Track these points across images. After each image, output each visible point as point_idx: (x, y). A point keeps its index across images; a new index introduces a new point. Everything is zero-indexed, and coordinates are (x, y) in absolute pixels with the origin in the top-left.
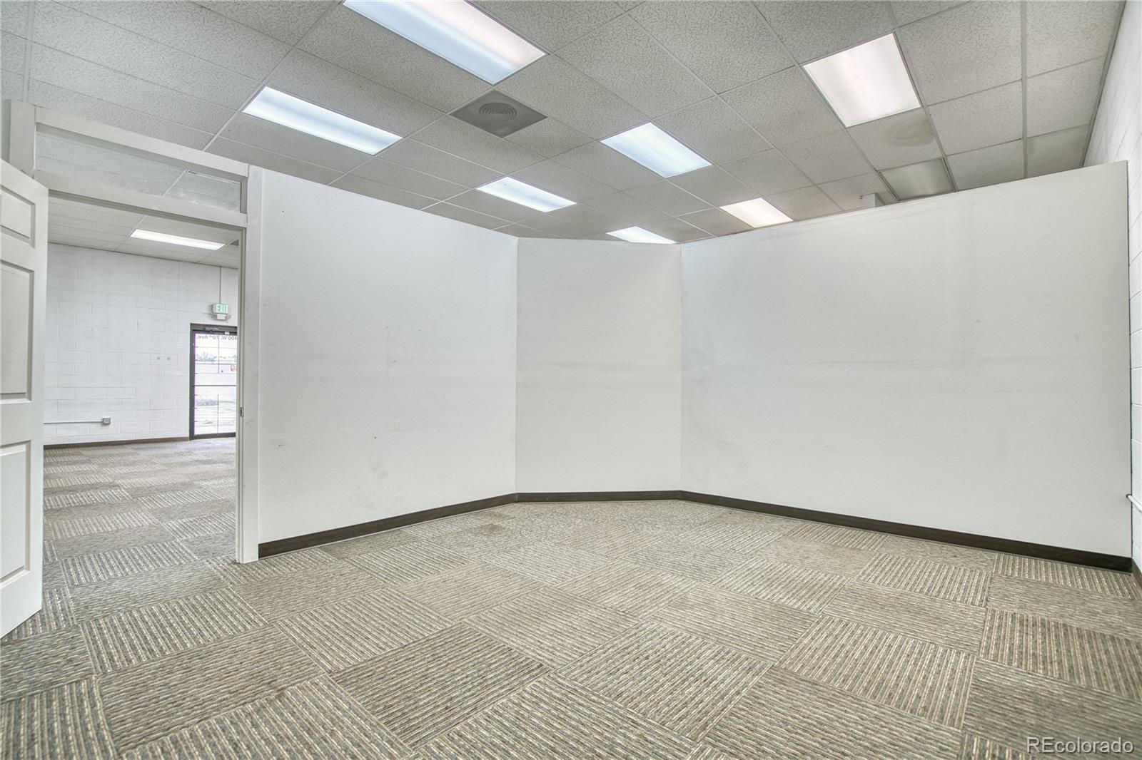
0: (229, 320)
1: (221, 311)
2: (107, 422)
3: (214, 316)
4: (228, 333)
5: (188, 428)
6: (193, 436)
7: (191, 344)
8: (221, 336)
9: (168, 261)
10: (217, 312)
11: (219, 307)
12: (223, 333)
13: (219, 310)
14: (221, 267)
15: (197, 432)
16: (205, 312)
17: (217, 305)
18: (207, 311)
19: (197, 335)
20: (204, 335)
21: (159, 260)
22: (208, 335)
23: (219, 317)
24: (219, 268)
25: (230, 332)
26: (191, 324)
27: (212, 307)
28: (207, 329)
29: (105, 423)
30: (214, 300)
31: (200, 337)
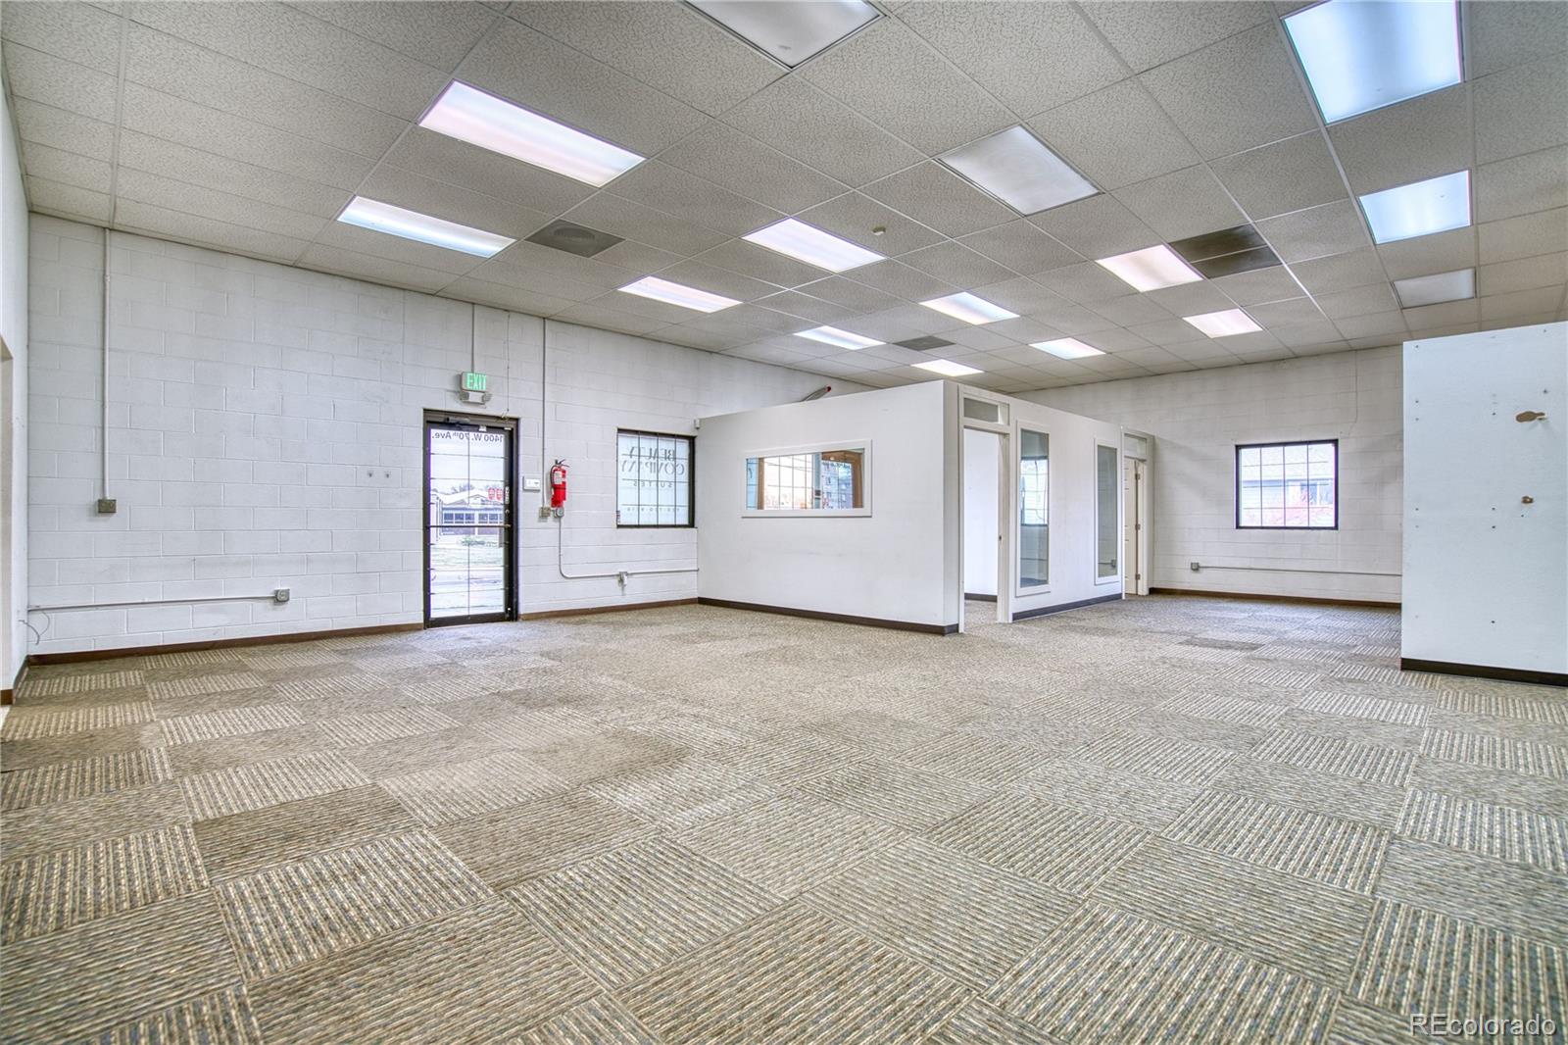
0: (487, 404)
1: (476, 387)
2: (283, 598)
3: (463, 395)
4: (484, 429)
5: (422, 608)
6: (430, 623)
7: (424, 449)
8: (472, 435)
9: (386, 290)
10: (469, 387)
11: (472, 378)
12: (475, 427)
13: (472, 384)
14: (473, 304)
15: (434, 615)
16: (449, 388)
17: (469, 374)
18: (450, 386)
19: (434, 432)
20: (445, 432)
21: (370, 286)
22: (452, 432)
23: (474, 397)
24: (471, 305)
25: (488, 427)
26: (426, 411)
27: (460, 379)
28: (452, 419)
29: (279, 599)
30: (465, 367)
31: (438, 436)
